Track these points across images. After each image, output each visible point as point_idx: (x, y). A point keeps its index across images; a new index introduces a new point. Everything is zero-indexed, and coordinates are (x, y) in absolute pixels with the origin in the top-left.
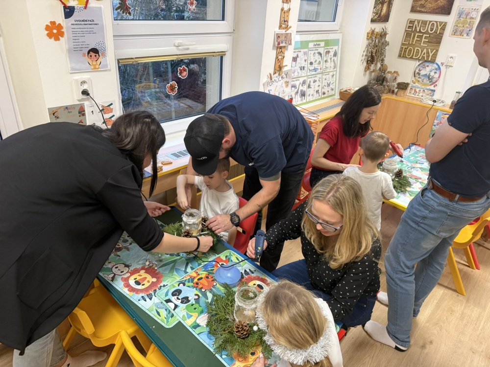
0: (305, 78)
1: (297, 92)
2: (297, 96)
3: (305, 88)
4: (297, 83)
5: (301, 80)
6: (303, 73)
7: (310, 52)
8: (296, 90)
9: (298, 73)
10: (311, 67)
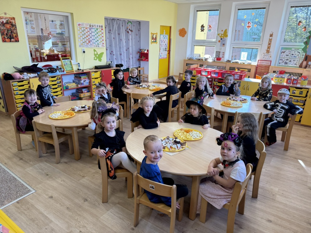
0: (289, 59)
1: (283, 62)
3: (287, 61)
4: (284, 59)
5: (286, 59)
6: (287, 57)
7: (292, 51)
8: (283, 61)
9: (285, 56)
10: (292, 56)
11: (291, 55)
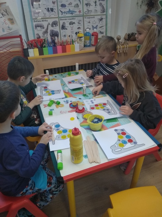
3: (57, 29)
4: (45, 24)
5: (51, 21)
6: (52, 14)
10: (63, 10)
11: (60, 8)
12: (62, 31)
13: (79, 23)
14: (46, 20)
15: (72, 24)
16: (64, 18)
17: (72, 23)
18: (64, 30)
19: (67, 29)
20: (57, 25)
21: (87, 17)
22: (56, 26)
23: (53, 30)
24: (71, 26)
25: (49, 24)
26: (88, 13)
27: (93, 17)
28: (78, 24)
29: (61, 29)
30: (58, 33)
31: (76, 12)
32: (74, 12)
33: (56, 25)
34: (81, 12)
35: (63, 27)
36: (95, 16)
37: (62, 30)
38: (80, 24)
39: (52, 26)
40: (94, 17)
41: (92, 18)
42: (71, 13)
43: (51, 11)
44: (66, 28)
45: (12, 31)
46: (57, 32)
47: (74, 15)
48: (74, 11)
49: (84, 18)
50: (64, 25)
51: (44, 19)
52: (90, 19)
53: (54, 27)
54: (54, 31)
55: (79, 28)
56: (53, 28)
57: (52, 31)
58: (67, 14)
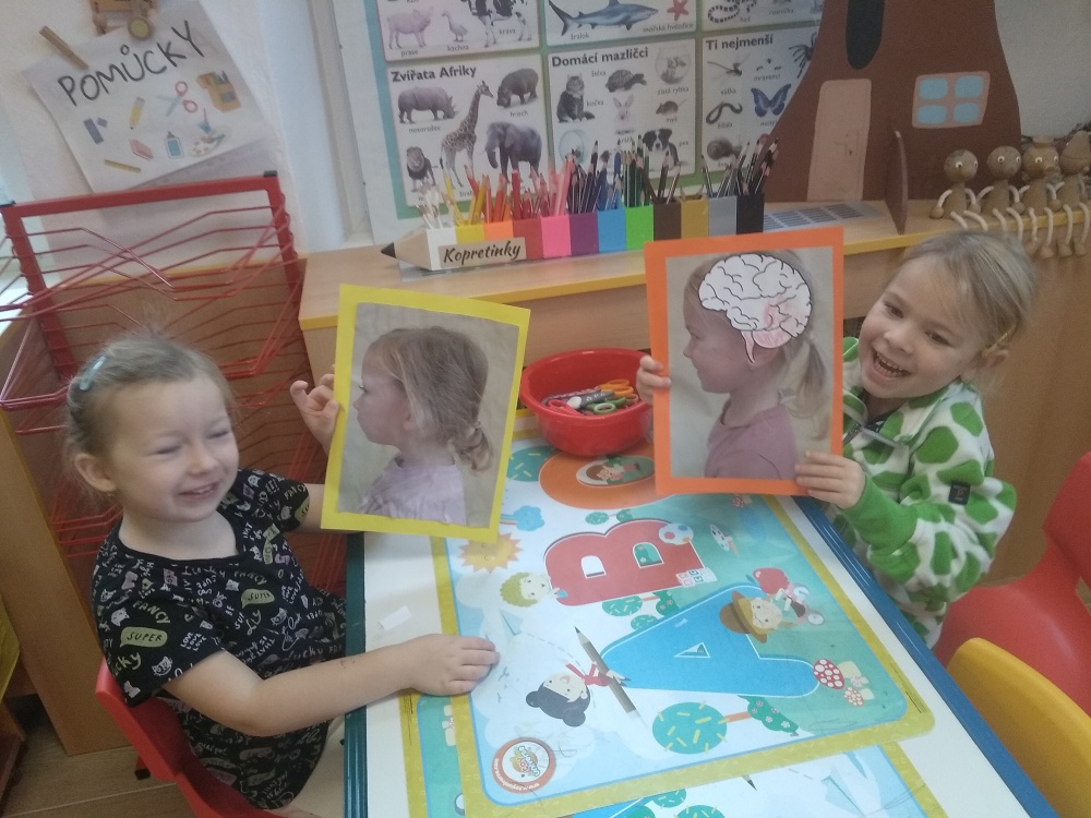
2: (461, 157)
4: (459, 91)
5: (493, 73)
6: (506, 33)
12: (559, 129)
13: (668, 78)
14: (468, 64)
15: (628, 86)
16: (579, 54)
17: (627, 78)
18: (571, 124)
19: (589, 116)
20: (533, 95)
21: (721, 39)
22: (523, 101)
23: (505, 127)
24: (621, 95)
25: (484, 89)
26: (729, 14)
27: (762, 35)
28: (664, 86)
29: (555, 118)
30: (539, 140)
31: (653, 11)
32: (639, 15)
33: (527, 96)
34: (686, 13)
35: (570, 106)
36: (777, 35)
37: (561, 120)
38: (676, 86)
39: (504, 101)
40: (768, 40)
41: (753, 42)
42: (620, 18)
43: (495, 15)
44: (586, 109)
45: (224, 148)
46: (533, 134)
47: (637, 30)
48: (641, 8)
49: (705, 46)
50: (576, 96)
51: (457, 61)
52: (744, 50)
53: (514, 110)
54: (510, 131)
55: (668, 107)
56: (508, 111)
57: (500, 133)
58: (594, 25)
